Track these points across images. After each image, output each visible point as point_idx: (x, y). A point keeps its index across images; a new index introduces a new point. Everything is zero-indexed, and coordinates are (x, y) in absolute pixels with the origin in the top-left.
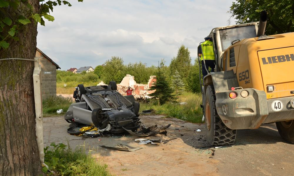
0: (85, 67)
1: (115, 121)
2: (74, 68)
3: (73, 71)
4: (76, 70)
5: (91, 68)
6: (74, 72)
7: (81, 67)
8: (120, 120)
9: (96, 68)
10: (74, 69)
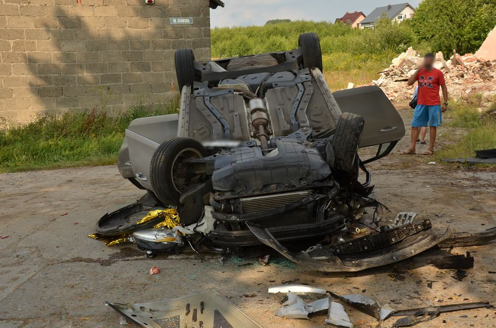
0: (390, 7)
1: (228, 195)
2: (356, 13)
3: (353, 21)
4: (361, 19)
5: (408, 8)
6: (354, 25)
7: (377, 9)
8: (250, 193)
9: (421, 6)
10: (357, 15)
